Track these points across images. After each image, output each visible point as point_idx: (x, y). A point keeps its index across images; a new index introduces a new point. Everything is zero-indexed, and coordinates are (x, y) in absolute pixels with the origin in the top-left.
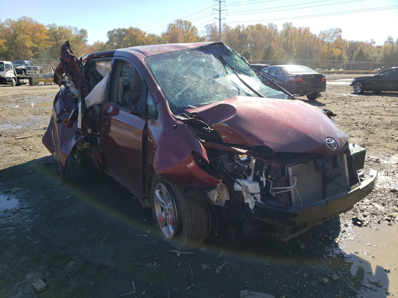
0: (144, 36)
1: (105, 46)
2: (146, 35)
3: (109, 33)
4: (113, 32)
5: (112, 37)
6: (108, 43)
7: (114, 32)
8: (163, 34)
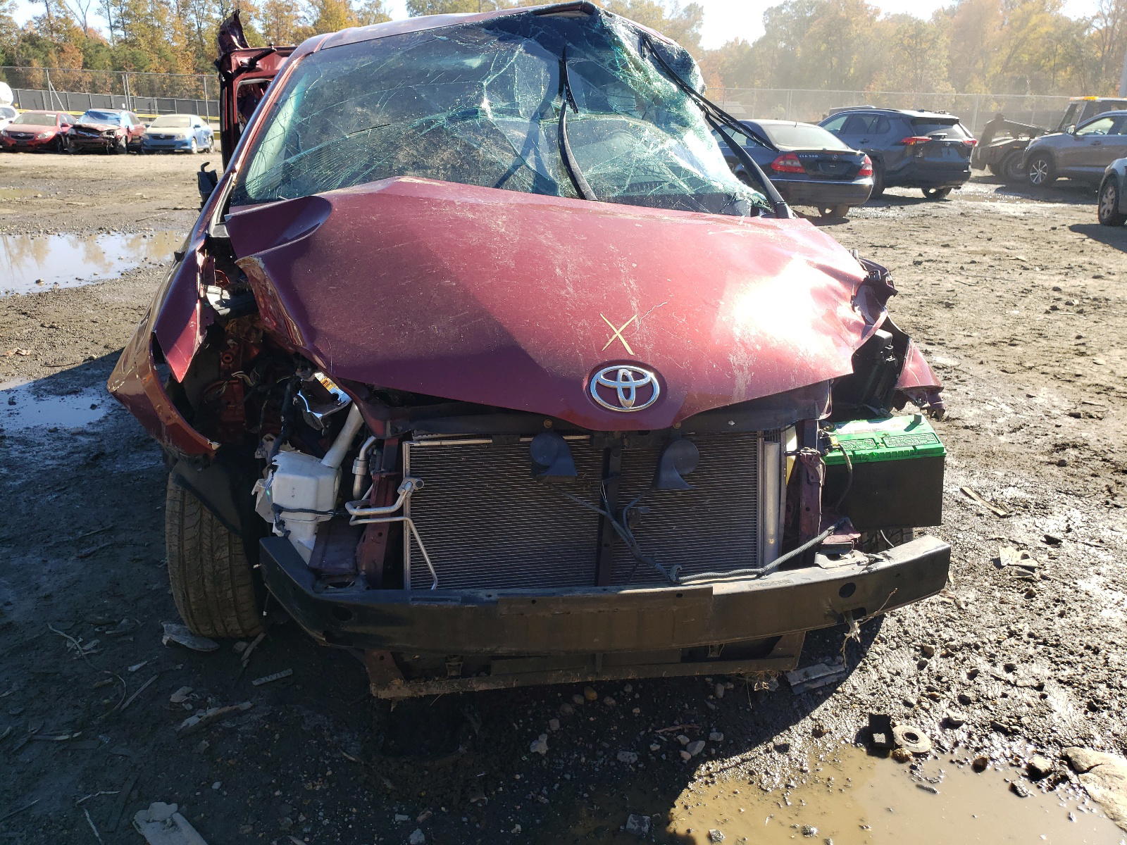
0: (872, 19)
1: (752, 51)
2: (878, 19)
3: (769, 12)
4: (779, 9)
5: (777, 26)
6: (762, 42)
7: (784, 11)
8: (936, 15)
